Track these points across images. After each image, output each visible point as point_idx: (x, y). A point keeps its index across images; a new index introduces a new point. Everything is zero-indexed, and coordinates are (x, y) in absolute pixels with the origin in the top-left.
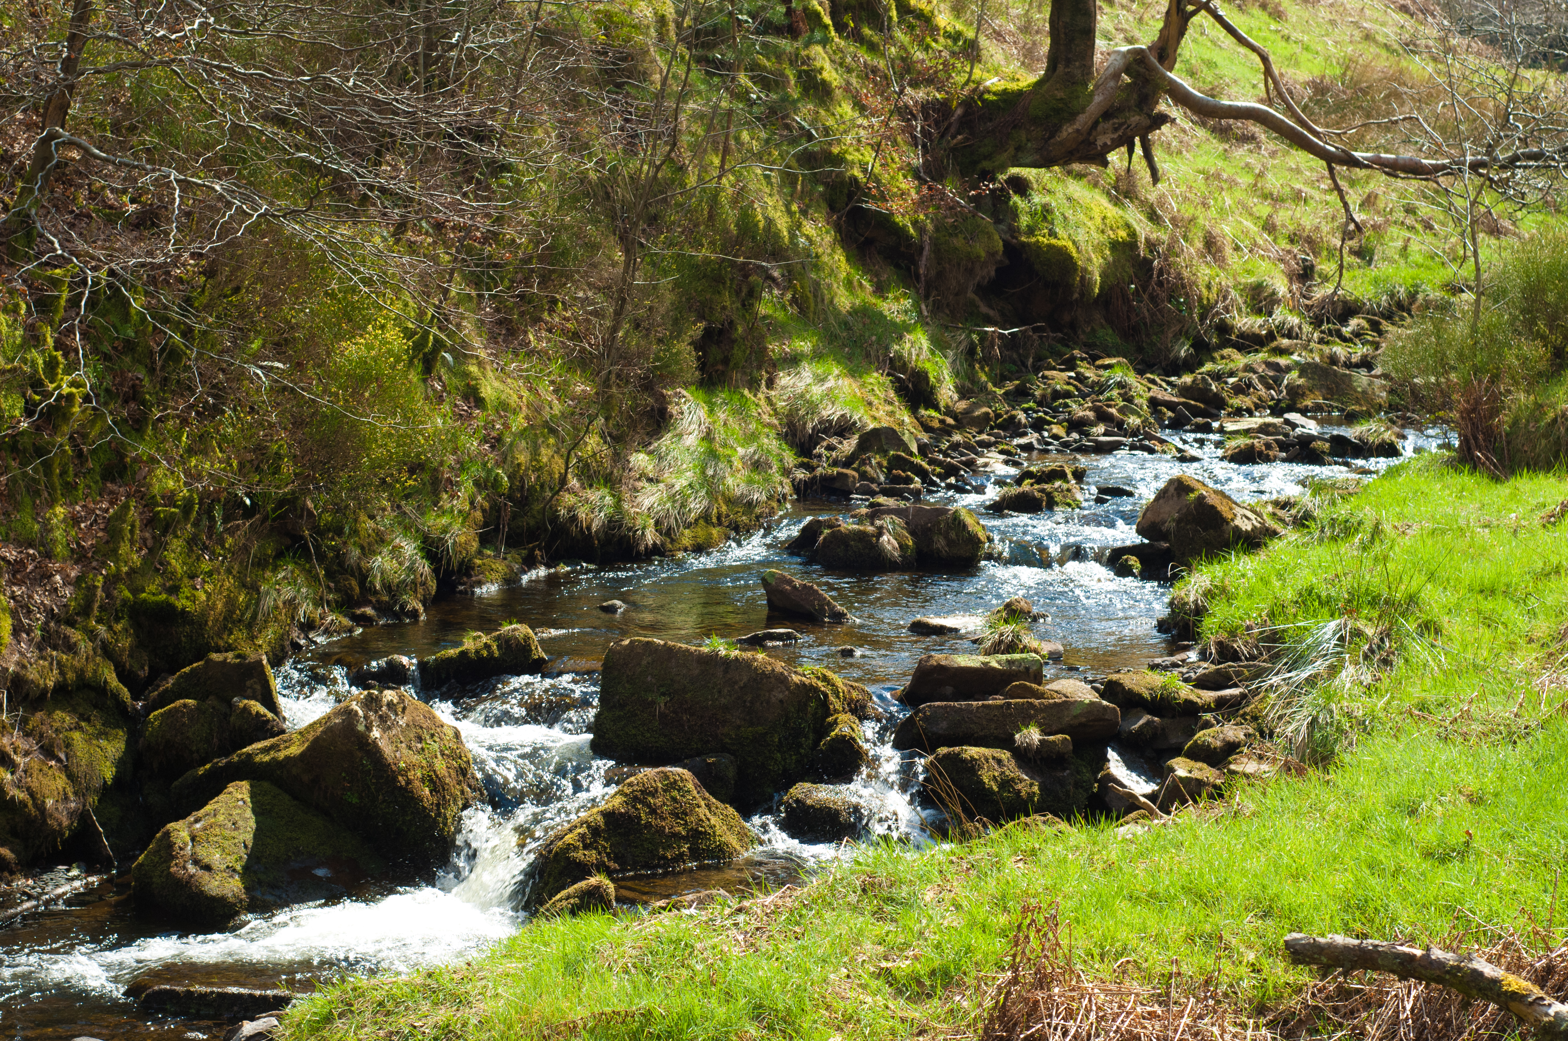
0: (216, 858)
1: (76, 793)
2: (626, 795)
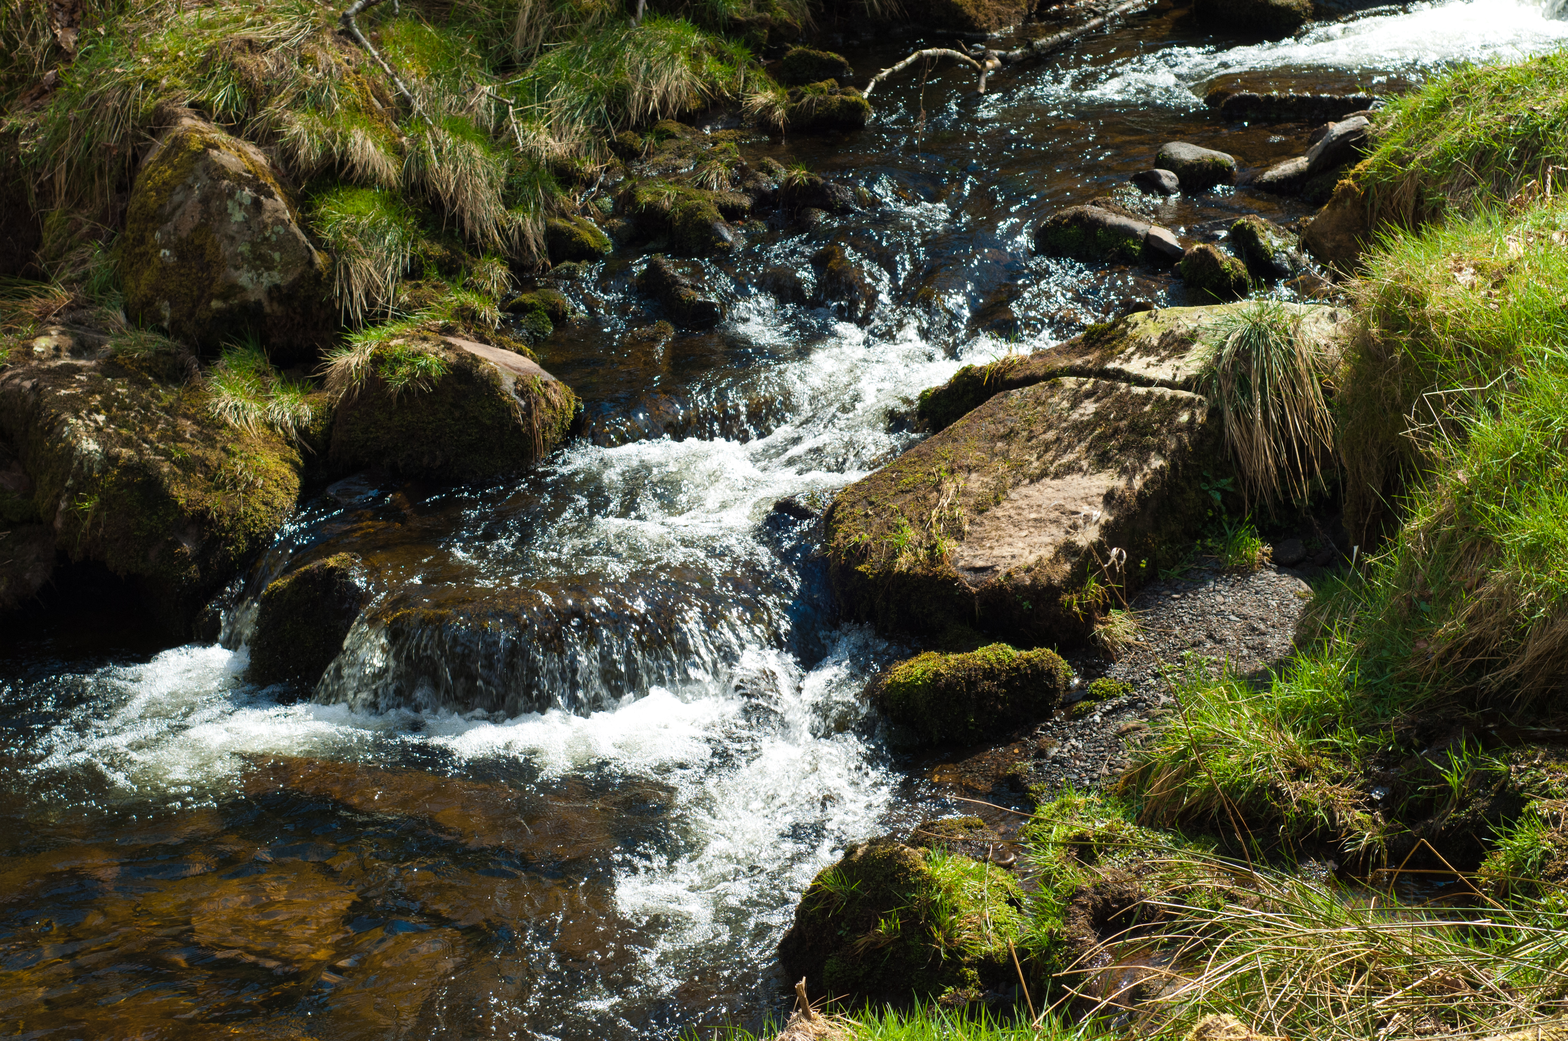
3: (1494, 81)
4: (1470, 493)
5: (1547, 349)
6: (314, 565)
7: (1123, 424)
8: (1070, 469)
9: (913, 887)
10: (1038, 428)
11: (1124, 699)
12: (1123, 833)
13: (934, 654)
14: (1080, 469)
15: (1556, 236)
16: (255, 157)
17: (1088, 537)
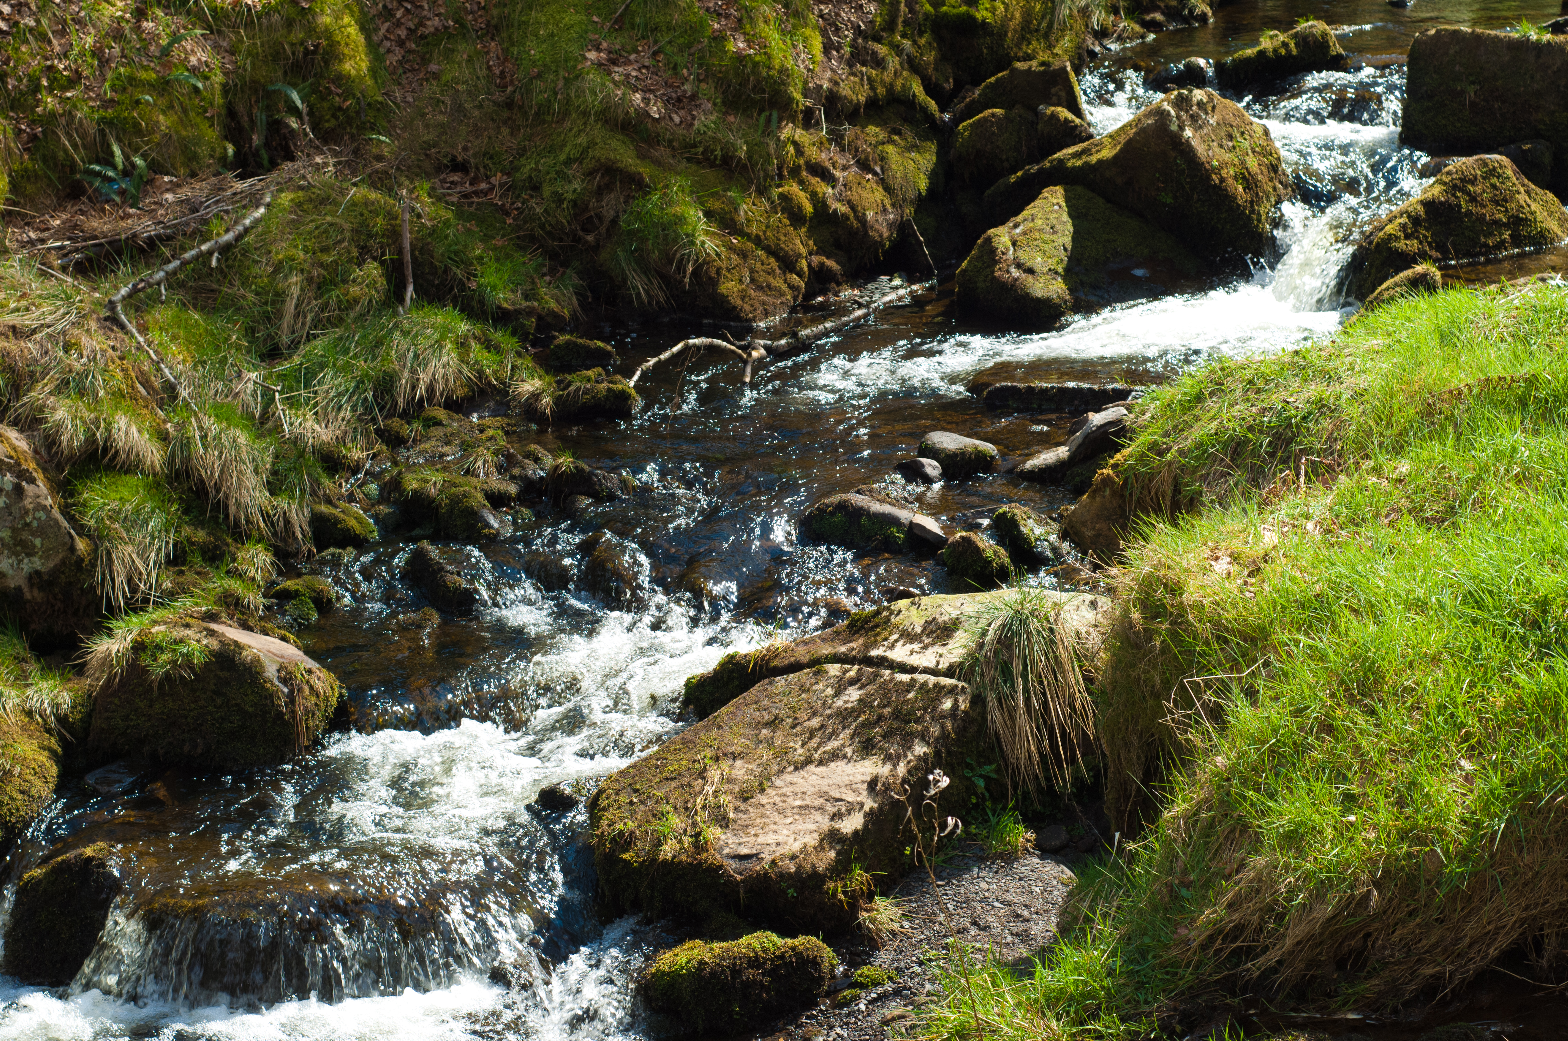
0: (1038, 261)
1: (893, 205)
2: (1445, 184)
3: (1248, 374)
4: (1228, 779)
5: (1301, 637)
6: (71, 855)
7: (887, 711)
8: (834, 756)
10: (803, 715)
11: (889, 987)
13: (699, 942)
14: (845, 756)
15: (1310, 526)
16: (17, 443)
17: (852, 824)
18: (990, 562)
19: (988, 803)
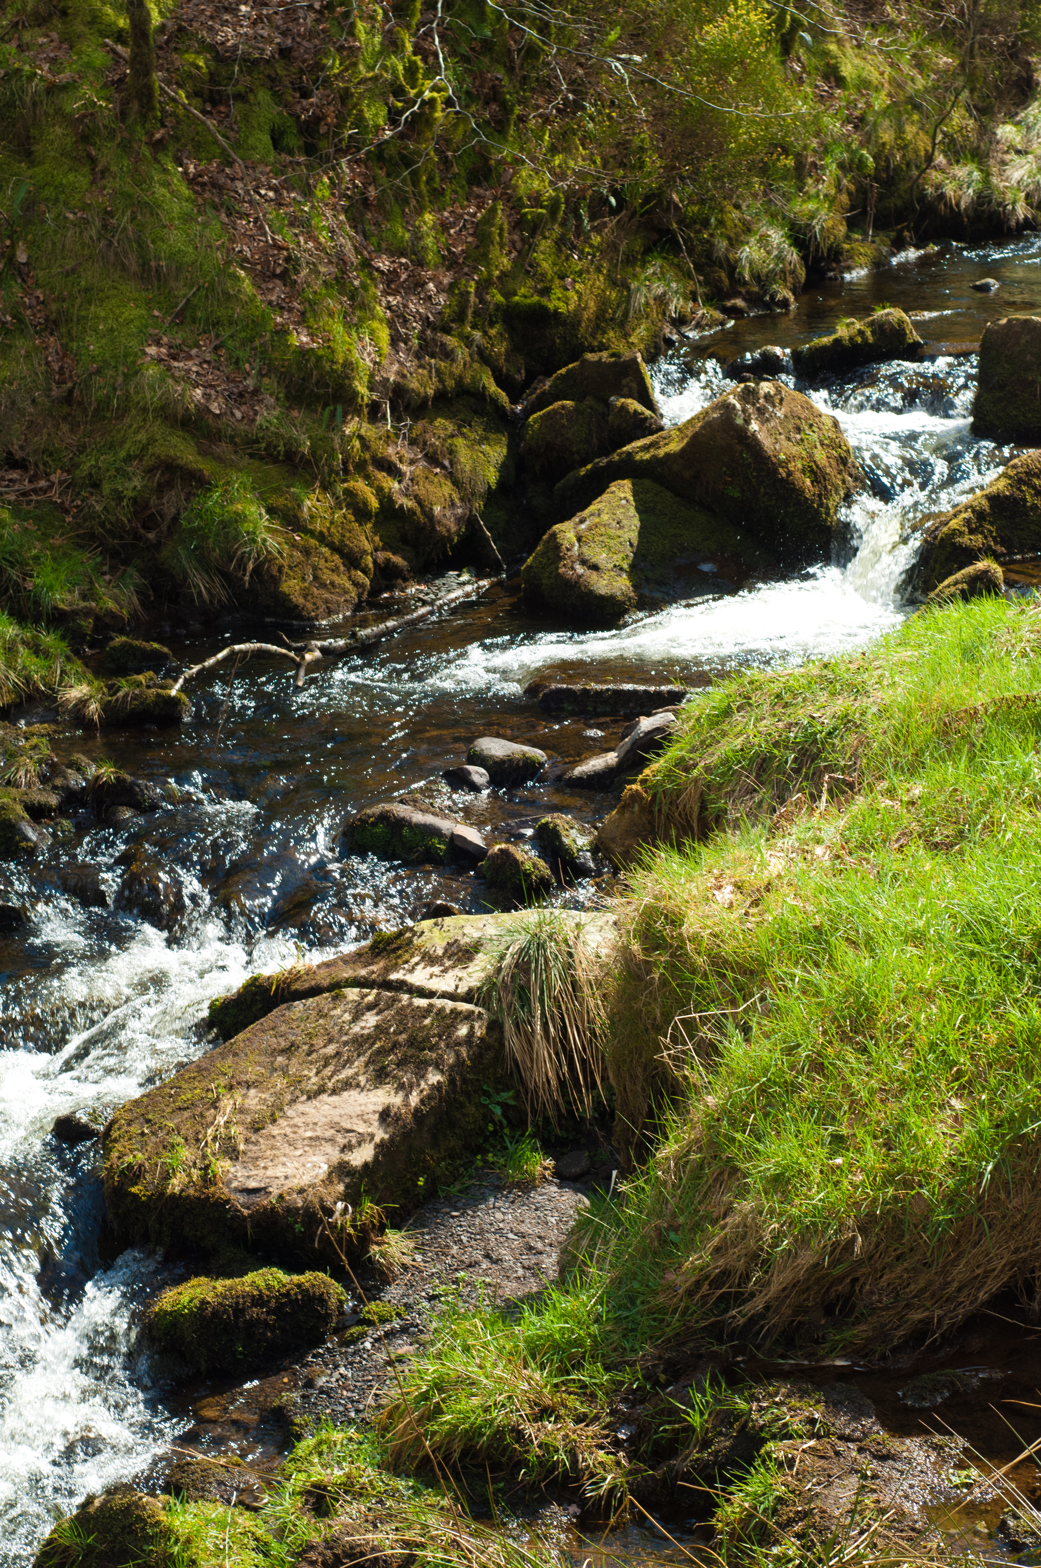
0: (602, 557)
1: (462, 499)
2: (1010, 477)
3: (776, 688)
4: (718, 1120)
5: (798, 972)
7: (402, 1038)
8: (348, 1085)
9: (150, 1539)
10: (319, 1042)
11: (396, 1324)
12: (361, 1480)
13: (203, 1279)
14: (358, 1085)
15: (819, 850)
17: (363, 1156)
18: (529, 875)
19: (507, 1131)
